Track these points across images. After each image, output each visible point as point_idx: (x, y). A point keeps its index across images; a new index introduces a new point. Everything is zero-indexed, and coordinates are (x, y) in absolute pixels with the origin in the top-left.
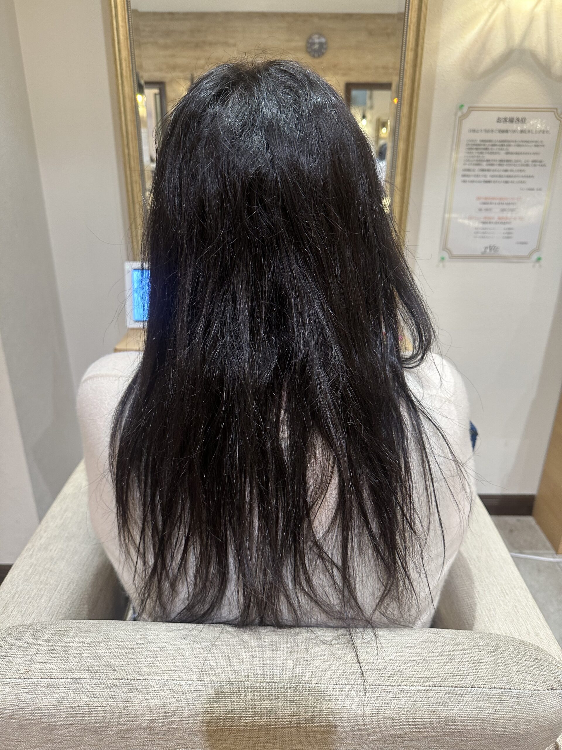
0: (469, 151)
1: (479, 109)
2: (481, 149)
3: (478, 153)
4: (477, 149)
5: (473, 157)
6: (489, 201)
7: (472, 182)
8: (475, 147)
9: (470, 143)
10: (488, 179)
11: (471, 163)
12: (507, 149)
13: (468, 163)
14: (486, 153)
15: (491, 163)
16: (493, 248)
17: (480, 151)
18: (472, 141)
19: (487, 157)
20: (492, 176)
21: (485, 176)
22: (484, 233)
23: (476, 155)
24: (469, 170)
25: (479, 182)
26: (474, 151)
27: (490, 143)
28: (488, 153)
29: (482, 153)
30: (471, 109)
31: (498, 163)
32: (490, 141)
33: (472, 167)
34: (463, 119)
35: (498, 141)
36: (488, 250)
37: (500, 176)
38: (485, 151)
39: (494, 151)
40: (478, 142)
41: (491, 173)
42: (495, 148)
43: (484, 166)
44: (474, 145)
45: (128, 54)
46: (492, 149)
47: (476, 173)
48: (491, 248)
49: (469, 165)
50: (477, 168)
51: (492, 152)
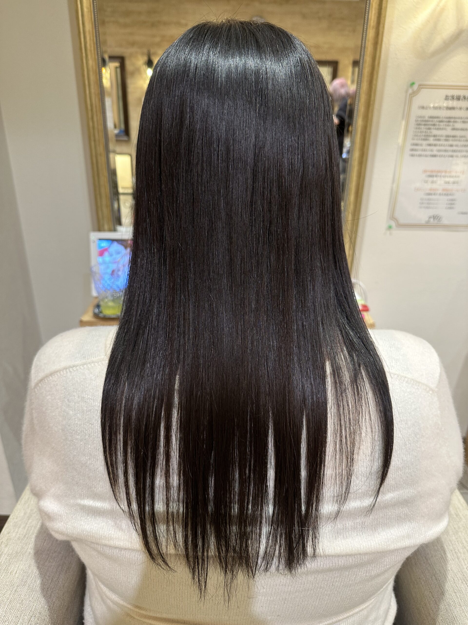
0: (418, 127)
1: (428, 87)
2: (429, 125)
3: (426, 128)
4: (425, 125)
5: (421, 132)
6: (434, 174)
7: (420, 156)
8: (423, 123)
9: (419, 119)
10: (435, 153)
11: (419, 138)
12: (453, 125)
13: (416, 138)
14: (433, 129)
15: (438, 138)
16: (437, 217)
17: (428, 127)
18: (421, 117)
19: (435, 132)
20: (439, 151)
21: (432, 151)
22: (428, 204)
23: (424, 130)
24: (417, 145)
25: (426, 156)
26: (423, 127)
27: (438, 120)
28: (435, 129)
29: (429, 129)
30: (421, 87)
31: (444, 138)
32: (438, 117)
33: (420, 142)
34: (413, 97)
35: (445, 118)
36: (432, 220)
37: (446, 151)
38: (432, 127)
39: (441, 127)
40: (427, 118)
41: (438, 148)
42: (442, 124)
43: (431, 141)
44: (423, 121)
45: (92, 28)
46: (439, 125)
47: (424, 147)
48: (435, 217)
49: (417, 139)
50: (424, 143)
51: (439, 127)
